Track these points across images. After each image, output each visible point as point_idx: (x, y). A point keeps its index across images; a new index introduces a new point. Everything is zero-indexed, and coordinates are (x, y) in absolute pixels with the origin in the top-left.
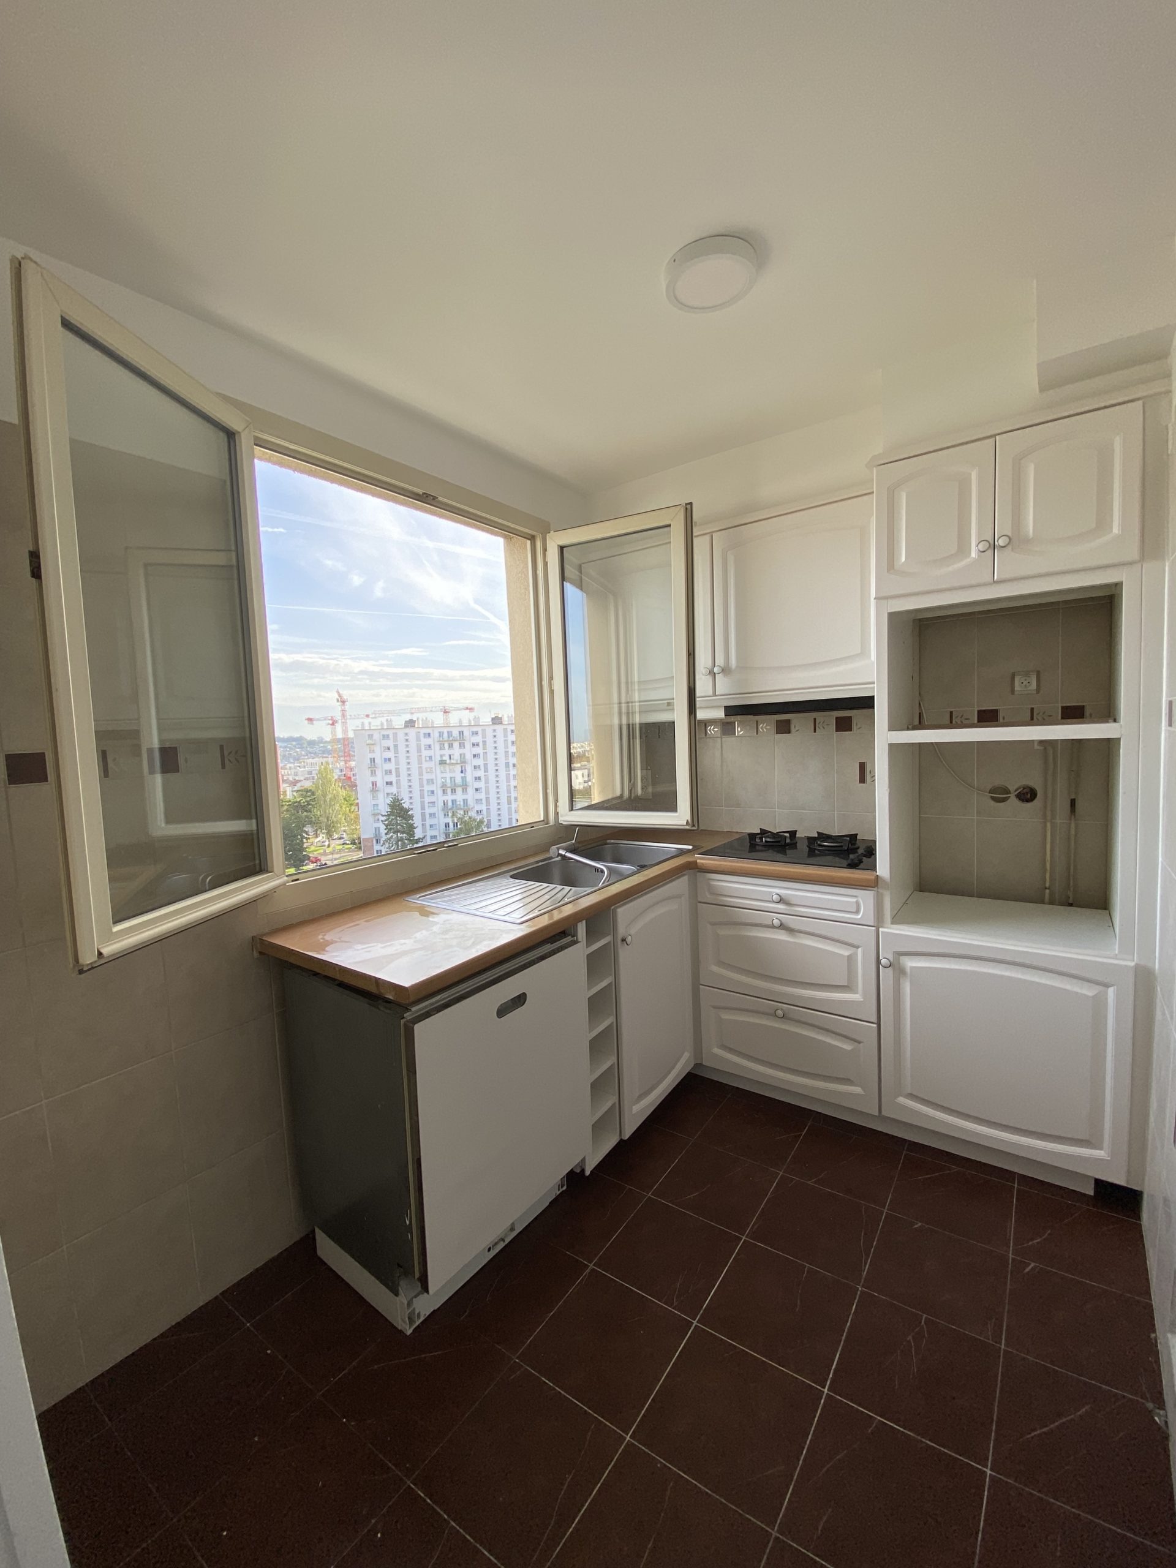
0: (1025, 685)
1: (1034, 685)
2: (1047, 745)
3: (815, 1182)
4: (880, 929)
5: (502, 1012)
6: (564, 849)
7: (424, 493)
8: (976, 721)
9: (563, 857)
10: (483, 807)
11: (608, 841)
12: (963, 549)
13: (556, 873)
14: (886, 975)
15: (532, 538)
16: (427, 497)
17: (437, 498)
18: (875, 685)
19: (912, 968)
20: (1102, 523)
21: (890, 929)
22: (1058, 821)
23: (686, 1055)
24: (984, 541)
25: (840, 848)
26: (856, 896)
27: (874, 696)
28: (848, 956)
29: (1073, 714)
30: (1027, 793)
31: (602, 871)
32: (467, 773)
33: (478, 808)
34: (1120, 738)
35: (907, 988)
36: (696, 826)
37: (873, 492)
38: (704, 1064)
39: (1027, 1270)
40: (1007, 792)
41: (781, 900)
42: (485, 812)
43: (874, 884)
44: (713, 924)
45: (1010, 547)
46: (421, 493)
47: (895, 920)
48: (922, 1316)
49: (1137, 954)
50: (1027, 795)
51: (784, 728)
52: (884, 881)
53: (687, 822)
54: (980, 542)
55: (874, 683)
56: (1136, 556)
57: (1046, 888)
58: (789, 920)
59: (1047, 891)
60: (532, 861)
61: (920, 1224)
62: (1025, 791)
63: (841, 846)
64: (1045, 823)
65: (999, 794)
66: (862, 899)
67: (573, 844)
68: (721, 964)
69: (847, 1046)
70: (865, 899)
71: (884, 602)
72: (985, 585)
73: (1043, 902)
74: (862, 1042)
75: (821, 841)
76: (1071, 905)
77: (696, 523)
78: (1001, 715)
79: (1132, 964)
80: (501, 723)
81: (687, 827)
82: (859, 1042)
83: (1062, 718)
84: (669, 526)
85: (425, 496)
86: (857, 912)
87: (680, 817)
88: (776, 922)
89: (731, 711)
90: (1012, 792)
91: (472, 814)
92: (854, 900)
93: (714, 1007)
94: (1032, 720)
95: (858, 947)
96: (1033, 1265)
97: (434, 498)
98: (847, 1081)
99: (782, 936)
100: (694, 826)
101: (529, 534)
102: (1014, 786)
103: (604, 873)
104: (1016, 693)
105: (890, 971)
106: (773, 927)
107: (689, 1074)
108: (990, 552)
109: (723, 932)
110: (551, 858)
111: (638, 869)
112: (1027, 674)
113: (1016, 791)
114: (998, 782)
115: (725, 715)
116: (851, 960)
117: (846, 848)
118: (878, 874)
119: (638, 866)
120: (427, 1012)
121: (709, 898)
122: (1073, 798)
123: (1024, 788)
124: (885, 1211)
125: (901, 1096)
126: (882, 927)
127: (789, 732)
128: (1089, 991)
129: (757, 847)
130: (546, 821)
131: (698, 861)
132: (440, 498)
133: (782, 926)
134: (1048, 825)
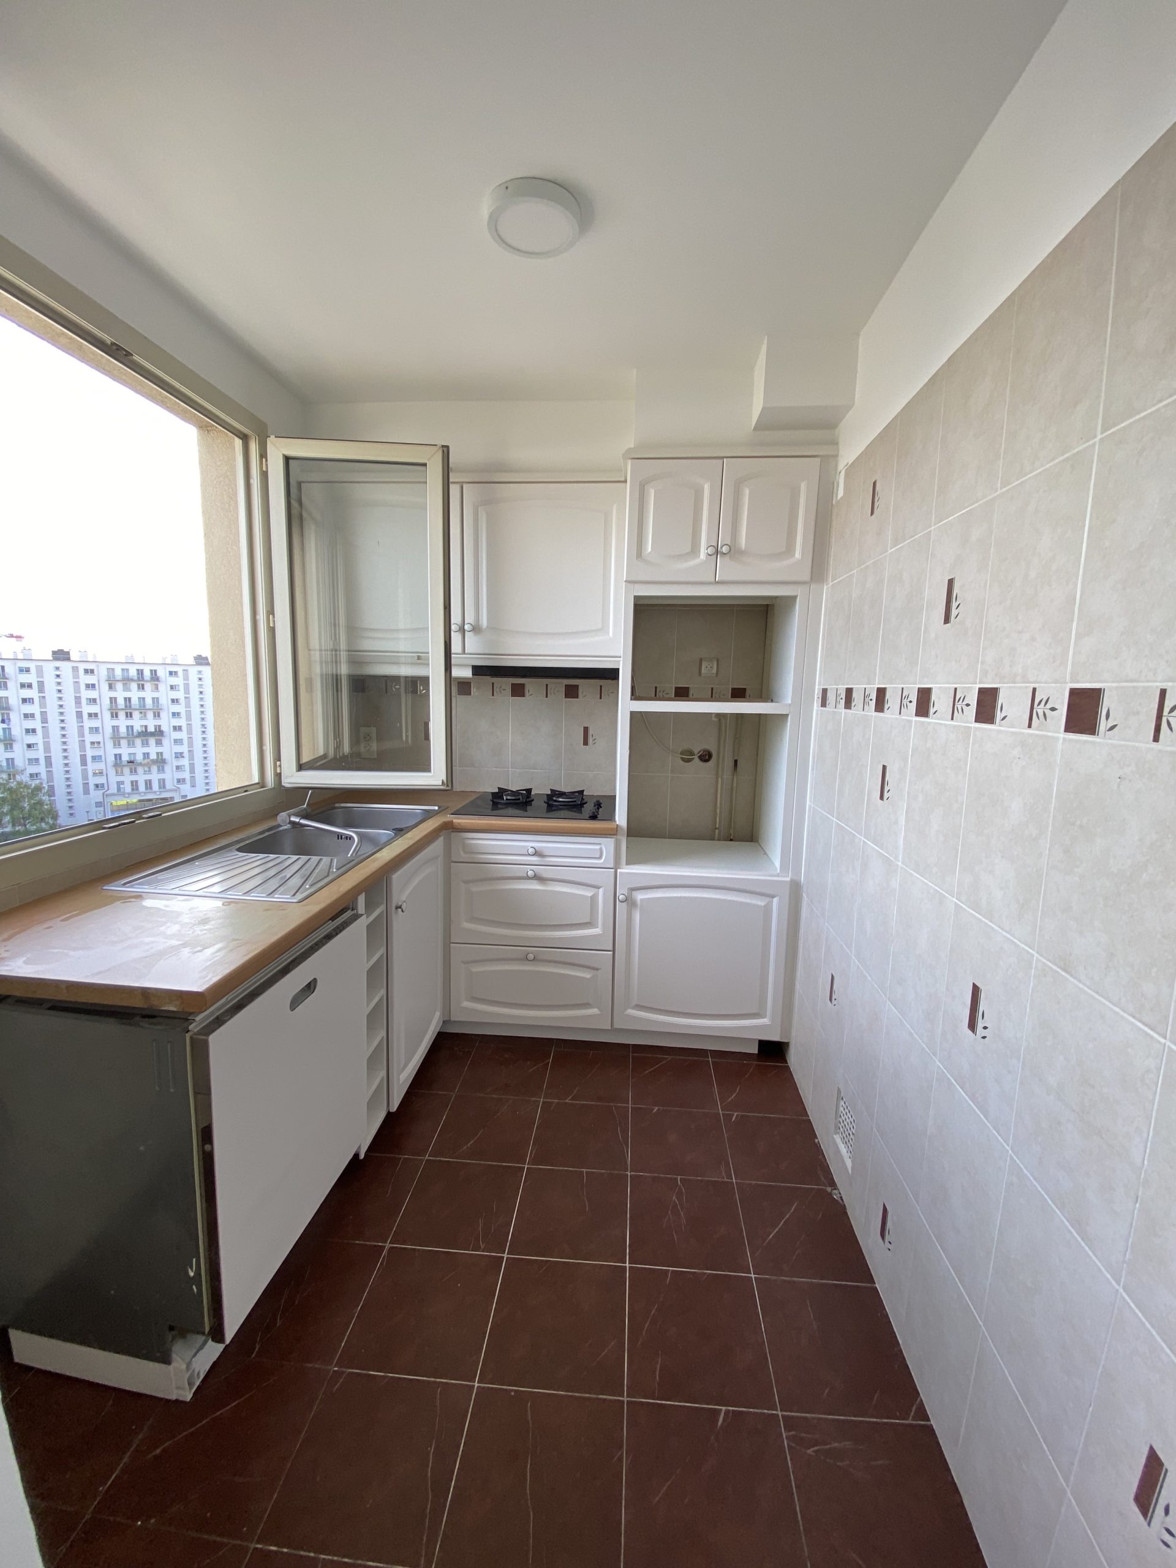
0: (708, 669)
1: (714, 671)
2: (720, 716)
3: (572, 1099)
4: (619, 871)
5: (295, 1003)
6: (296, 815)
7: (113, 344)
8: (673, 696)
9: (293, 823)
10: (42, 769)
11: (337, 805)
12: (694, 550)
13: (288, 842)
14: (621, 908)
15: (245, 438)
16: (118, 349)
17: (132, 355)
18: (622, 659)
19: (642, 900)
20: (789, 550)
21: (625, 870)
22: (725, 777)
23: (438, 1014)
24: (711, 546)
25: (574, 803)
26: (600, 844)
27: (619, 669)
28: (591, 897)
29: (738, 694)
30: (706, 755)
31: (351, 838)
32: (11, 723)
33: (33, 769)
34: (788, 715)
35: (637, 916)
36: (450, 786)
37: (625, 481)
38: (453, 1019)
39: (734, 1119)
40: (691, 753)
41: (537, 853)
42: (44, 776)
43: (613, 833)
44: (466, 882)
45: (728, 555)
46: (109, 343)
47: (629, 862)
48: (676, 1179)
49: (791, 871)
50: (706, 757)
51: (518, 691)
52: (622, 829)
53: (443, 781)
54: (709, 547)
55: (620, 657)
56: (806, 577)
57: (716, 829)
58: (544, 871)
59: (717, 831)
60: (254, 832)
61: (657, 1108)
62: (705, 753)
63: (575, 801)
64: (717, 778)
65: (687, 756)
66: (605, 846)
67: (305, 809)
68: (473, 919)
69: (587, 975)
70: (607, 845)
71: (631, 586)
72: (710, 583)
73: (713, 839)
74: (601, 969)
75: (558, 797)
76: (731, 840)
77: (451, 469)
78: (691, 693)
79: (788, 879)
80: (68, 659)
81: (442, 787)
82: (597, 969)
83: (732, 697)
84: (425, 465)
85: (114, 347)
86: (600, 858)
87: (434, 777)
88: (530, 873)
89: (478, 670)
90: (696, 753)
91: (24, 778)
92: (598, 847)
93: (464, 963)
94: (712, 697)
95: (599, 888)
96: (736, 1114)
97: (128, 354)
98: (586, 1005)
99: (535, 886)
100: (448, 786)
101: (239, 430)
102: (697, 749)
103: (353, 838)
104: (702, 675)
105: (624, 904)
106: (528, 878)
107: (439, 1033)
108: (715, 556)
109: (475, 888)
110: (279, 826)
111: (395, 834)
112: (710, 660)
113: (698, 753)
114: (686, 746)
115: (473, 675)
116: (593, 899)
117: (579, 803)
118: (617, 823)
119: (393, 830)
120: (217, 1018)
121: (464, 856)
122: (736, 759)
123: (704, 751)
124: (630, 1106)
125: (630, 1008)
126: (620, 868)
127: (523, 695)
128: (760, 902)
129: (500, 806)
130: (262, 783)
131: (454, 821)
132: (136, 358)
133: (537, 878)
134: (720, 780)
